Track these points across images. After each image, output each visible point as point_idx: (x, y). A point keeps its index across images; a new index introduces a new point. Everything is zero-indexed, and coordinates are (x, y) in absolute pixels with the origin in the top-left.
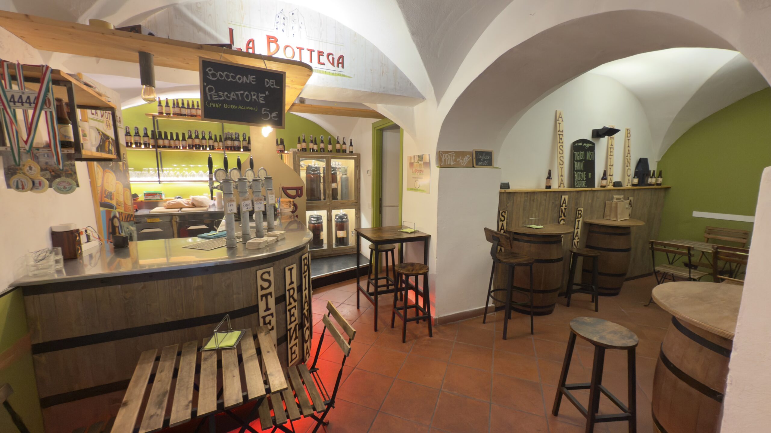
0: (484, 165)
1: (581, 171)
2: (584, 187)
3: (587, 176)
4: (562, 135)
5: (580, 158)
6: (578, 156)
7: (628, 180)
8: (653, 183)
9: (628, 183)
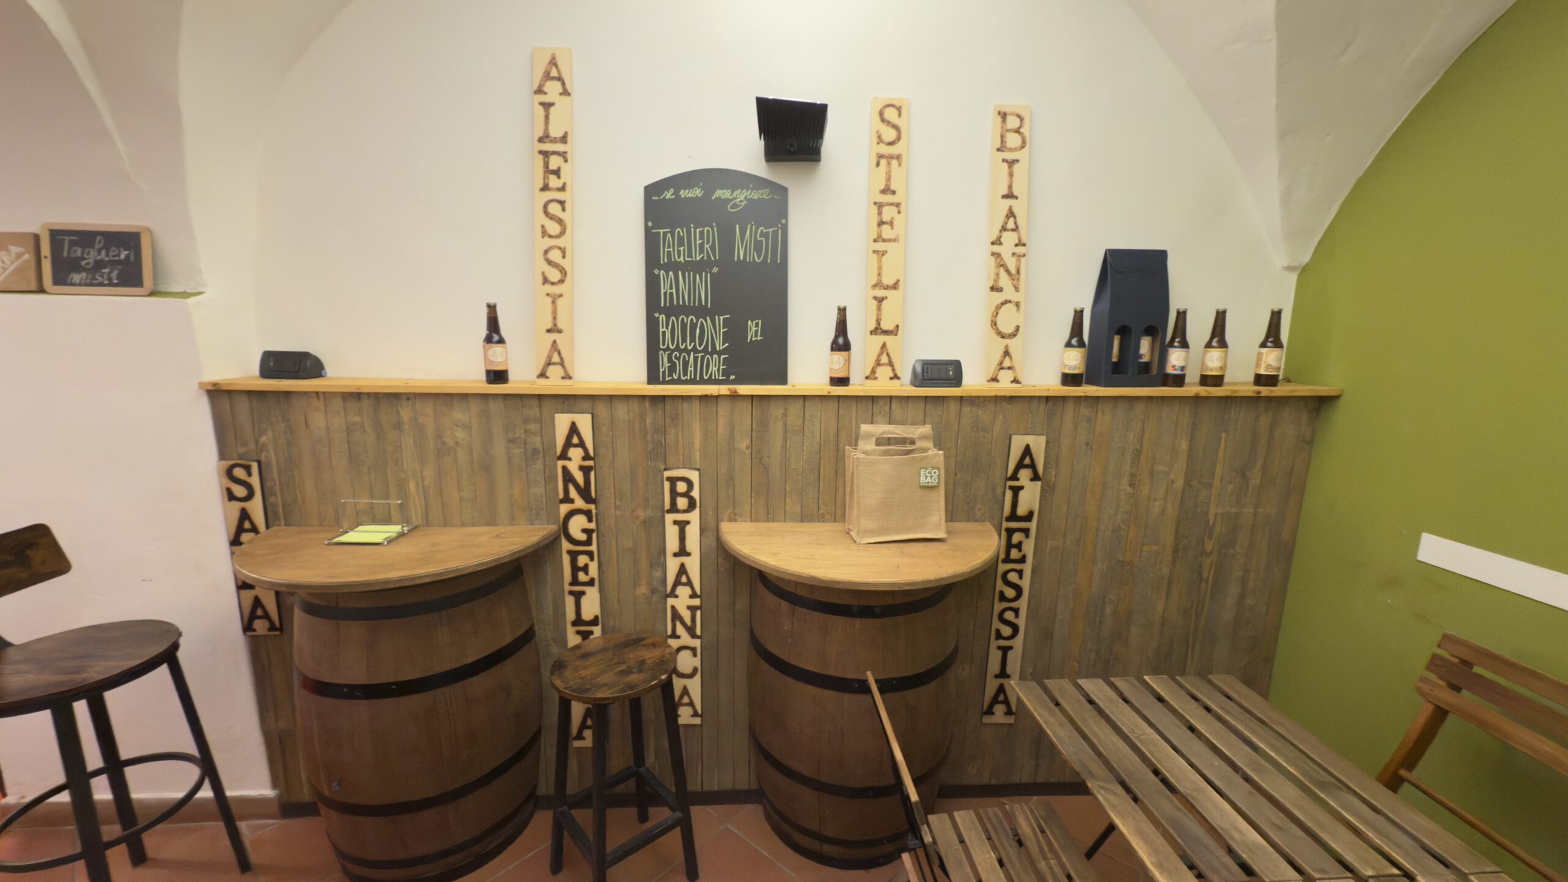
0: (101, 285)
1: (701, 311)
2: (711, 381)
3: (735, 333)
4: (563, 155)
5: (690, 255)
6: (681, 244)
7: (1005, 357)
8: (1211, 370)
9: (1002, 368)
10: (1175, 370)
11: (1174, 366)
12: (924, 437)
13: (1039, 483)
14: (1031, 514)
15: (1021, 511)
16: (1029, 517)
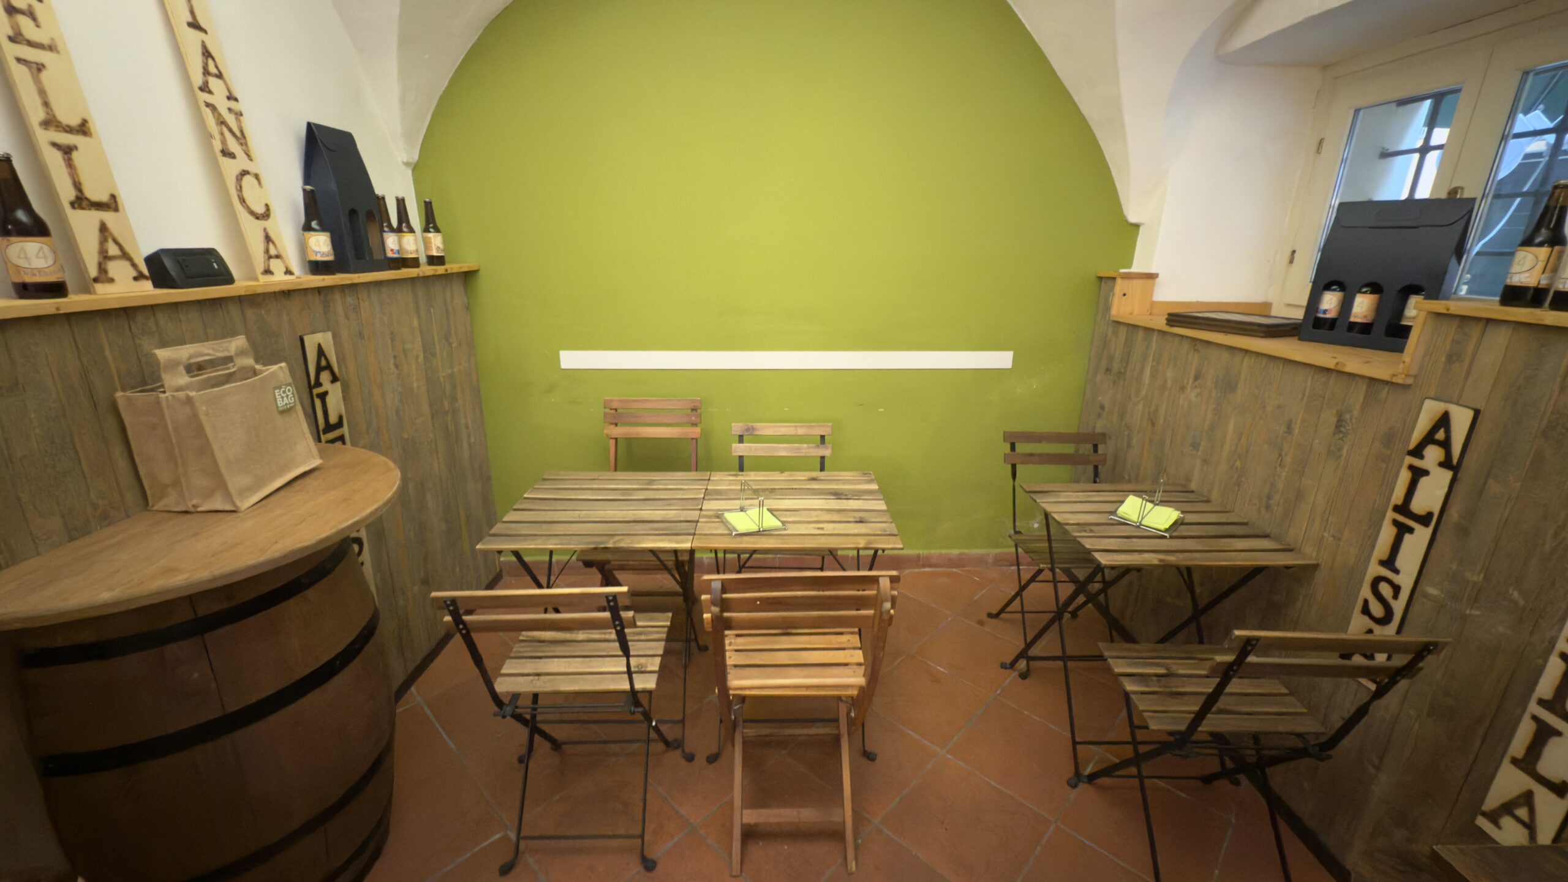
7: (268, 243)
8: (411, 253)
9: (270, 257)
10: (394, 253)
11: (392, 250)
12: (241, 353)
13: (338, 384)
14: (341, 418)
15: (333, 419)
16: (339, 424)
